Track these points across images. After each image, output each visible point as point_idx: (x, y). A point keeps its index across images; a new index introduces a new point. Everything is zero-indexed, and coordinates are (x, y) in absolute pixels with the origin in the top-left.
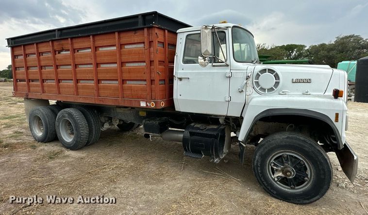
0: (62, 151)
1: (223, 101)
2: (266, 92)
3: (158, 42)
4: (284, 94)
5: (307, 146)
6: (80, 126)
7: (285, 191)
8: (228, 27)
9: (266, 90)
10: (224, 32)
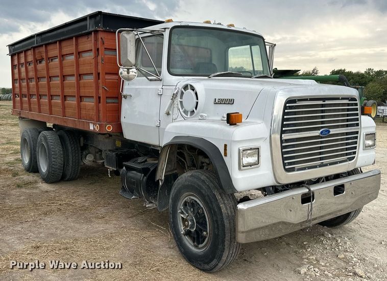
0: (36, 182)
1: (154, 126)
2: (189, 116)
3: (105, 49)
4: (202, 119)
5: (204, 187)
6: (53, 153)
7: (191, 249)
8: (165, 29)
9: (189, 113)
10: (163, 35)
